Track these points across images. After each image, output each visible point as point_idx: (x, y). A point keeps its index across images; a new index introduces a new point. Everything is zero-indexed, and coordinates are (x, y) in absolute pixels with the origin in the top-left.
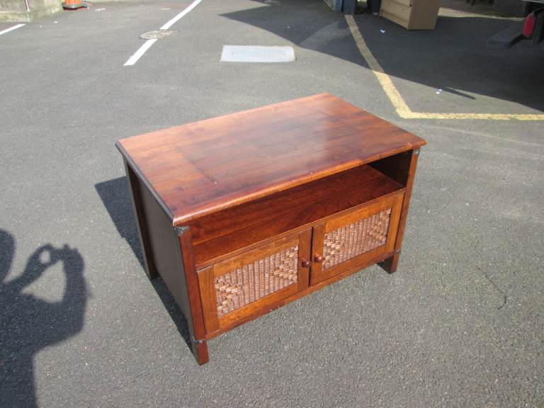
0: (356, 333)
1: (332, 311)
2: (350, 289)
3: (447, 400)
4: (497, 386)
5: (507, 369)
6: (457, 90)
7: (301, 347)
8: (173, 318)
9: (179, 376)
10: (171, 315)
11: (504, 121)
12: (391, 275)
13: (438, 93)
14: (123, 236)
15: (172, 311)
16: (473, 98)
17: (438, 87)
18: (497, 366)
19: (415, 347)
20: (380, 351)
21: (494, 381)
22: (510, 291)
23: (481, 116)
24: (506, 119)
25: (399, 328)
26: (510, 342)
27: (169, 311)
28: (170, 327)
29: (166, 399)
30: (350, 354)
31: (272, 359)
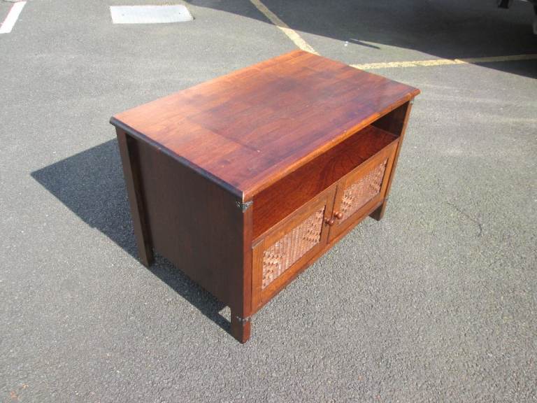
0: (374, 281)
1: (344, 264)
2: (350, 241)
3: (473, 323)
4: (504, 302)
5: (505, 286)
6: (361, 41)
7: (331, 305)
8: (192, 302)
9: (226, 360)
10: (187, 299)
11: (411, 68)
12: (380, 222)
13: (346, 45)
14: (92, 225)
15: (187, 295)
16: (377, 48)
17: (345, 39)
18: (497, 285)
19: (427, 283)
20: (401, 292)
21: (500, 297)
22: (480, 219)
23: (392, 65)
24: (413, 65)
25: (408, 269)
26: (498, 264)
27: (184, 296)
28: (193, 312)
29: (223, 386)
30: (377, 301)
31: (310, 321)
